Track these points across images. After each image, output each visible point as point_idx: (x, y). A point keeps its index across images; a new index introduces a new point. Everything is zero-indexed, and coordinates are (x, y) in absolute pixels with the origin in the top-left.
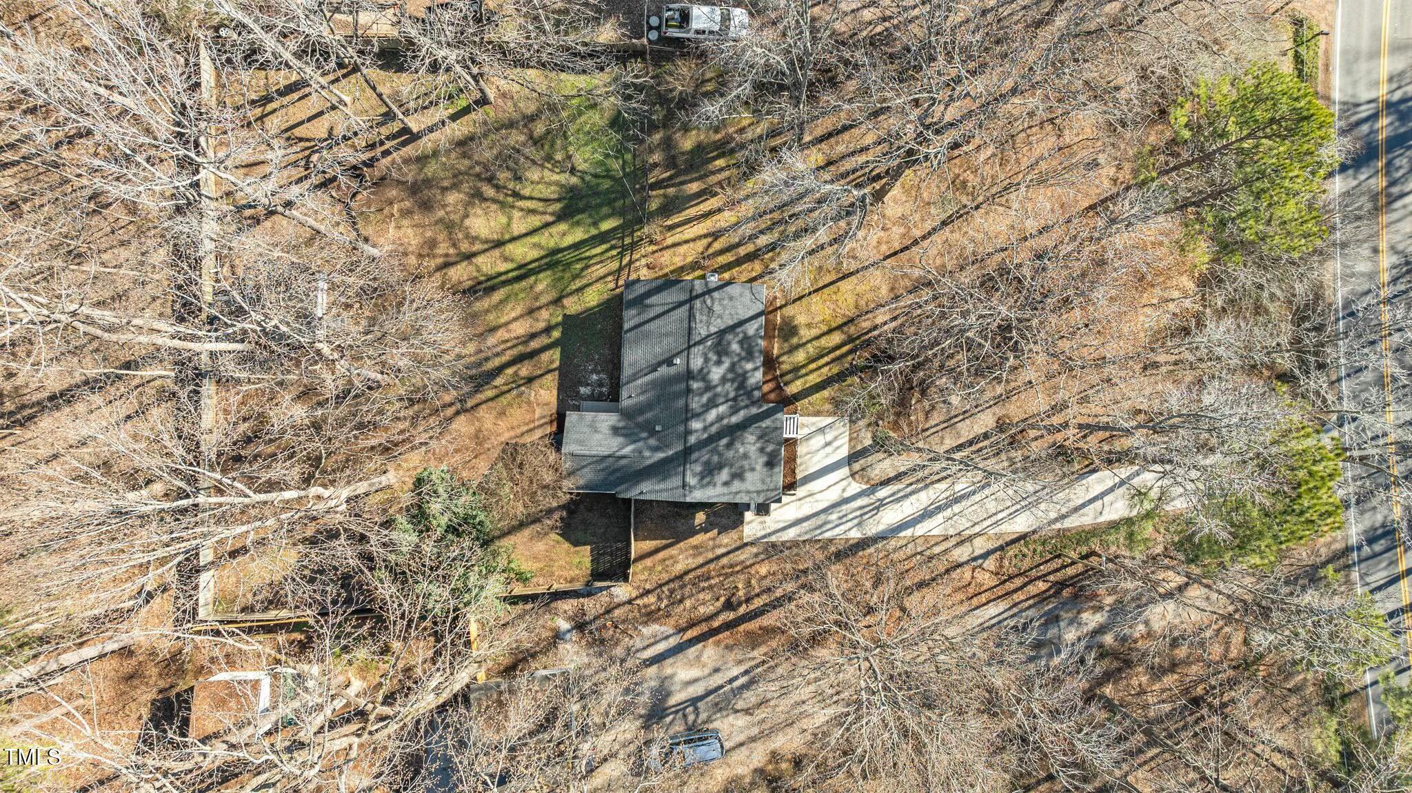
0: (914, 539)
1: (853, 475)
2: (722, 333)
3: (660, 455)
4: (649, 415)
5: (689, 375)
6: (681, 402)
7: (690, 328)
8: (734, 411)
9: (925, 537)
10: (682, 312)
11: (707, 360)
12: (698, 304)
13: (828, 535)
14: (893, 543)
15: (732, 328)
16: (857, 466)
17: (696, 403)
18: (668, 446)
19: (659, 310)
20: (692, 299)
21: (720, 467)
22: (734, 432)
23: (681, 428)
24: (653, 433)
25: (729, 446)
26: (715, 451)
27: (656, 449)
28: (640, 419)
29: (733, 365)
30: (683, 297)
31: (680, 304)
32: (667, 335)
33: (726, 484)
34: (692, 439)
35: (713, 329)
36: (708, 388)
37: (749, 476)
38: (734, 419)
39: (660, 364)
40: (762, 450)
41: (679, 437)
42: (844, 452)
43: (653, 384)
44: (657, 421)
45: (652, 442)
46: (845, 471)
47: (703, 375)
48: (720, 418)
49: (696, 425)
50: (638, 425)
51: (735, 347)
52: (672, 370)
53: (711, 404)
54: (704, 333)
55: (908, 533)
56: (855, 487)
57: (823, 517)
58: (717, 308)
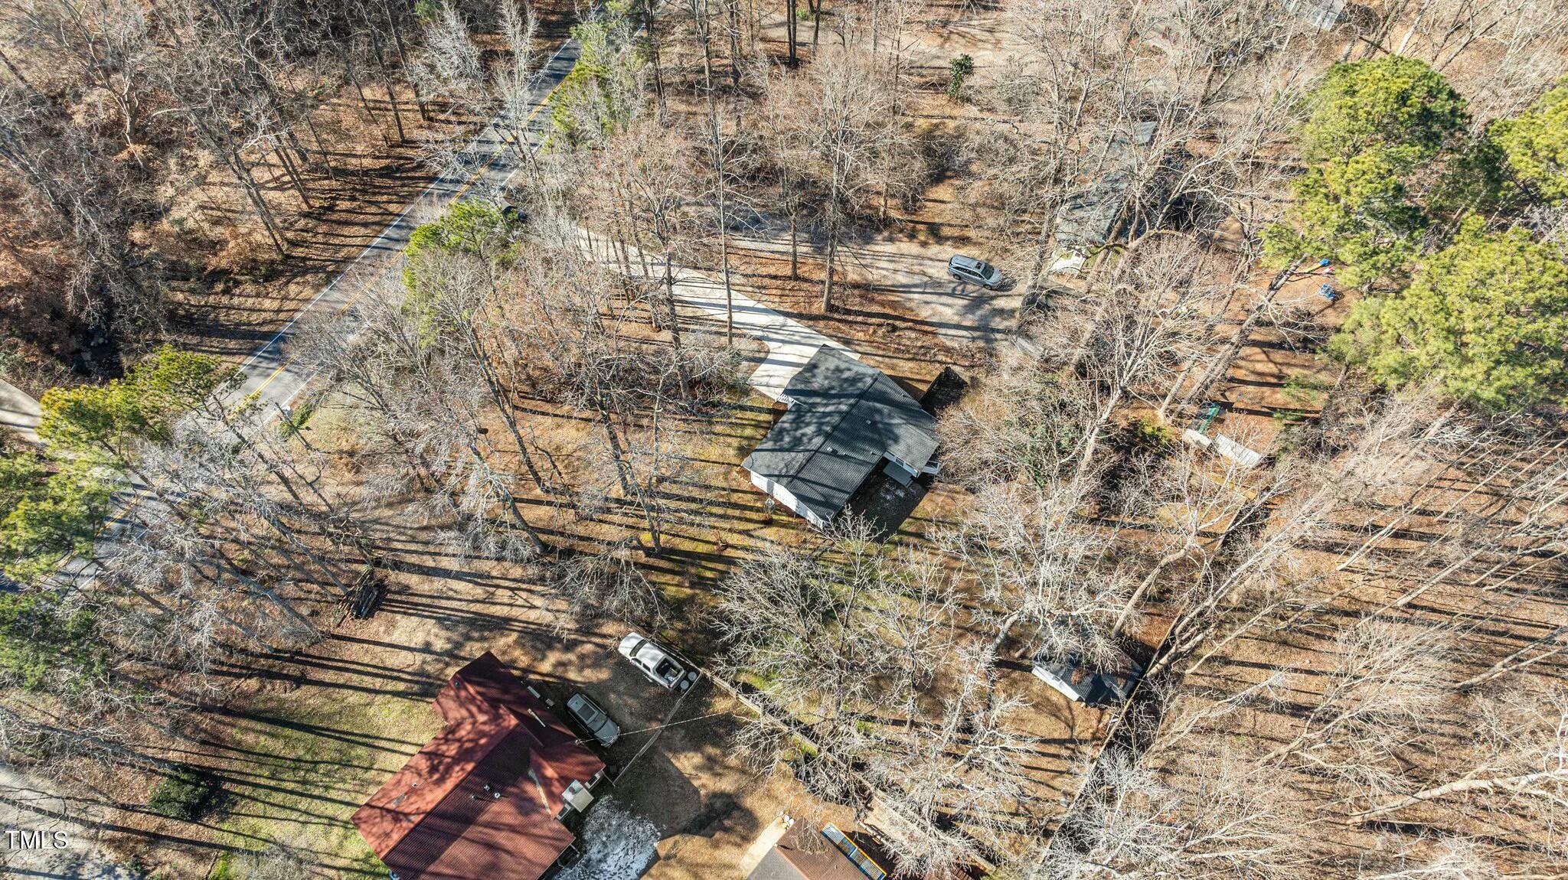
0: (759, 301)
1: (768, 352)
2: (789, 450)
3: (878, 405)
4: (869, 434)
5: (828, 436)
6: (843, 425)
7: (808, 461)
8: (814, 405)
9: (752, 297)
10: (804, 475)
11: (810, 440)
12: (792, 473)
13: (808, 330)
14: (772, 306)
15: (781, 450)
16: (762, 355)
17: (836, 419)
18: (869, 408)
19: (819, 489)
20: (794, 477)
21: (846, 380)
22: (825, 394)
23: (854, 411)
24: (874, 423)
25: (832, 388)
26: (842, 389)
27: (879, 412)
28: (876, 437)
29: (796, 430)
30: (799, 483)
31: (803, 480)
32: (824, 470)
33: (849, 370)
34: (852, 401)
35: (793, 454)
36: (820, 424)
37: (832, 367)
38: (818, 400)
39: (841, 457)
40: (814, 376)
41: (859, 408)
42: (764, 366)
43: (854, 449)
44: (867, 427)
45: (877, 418)
46: (770, 357)
47: (819, 432)
48: (826, 405)
49: (844, 408)
50: (880, 435)
51: (787, 439)
52: (836, 447)
53: (825, 415)
54: (801, 455)
55: (760, 306)
56: (772, 345)
57: (803, 341)
58: (782, 465)
